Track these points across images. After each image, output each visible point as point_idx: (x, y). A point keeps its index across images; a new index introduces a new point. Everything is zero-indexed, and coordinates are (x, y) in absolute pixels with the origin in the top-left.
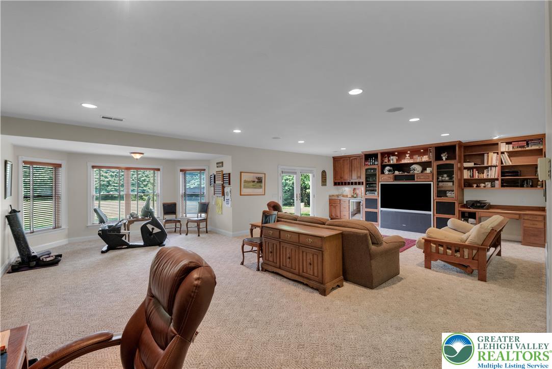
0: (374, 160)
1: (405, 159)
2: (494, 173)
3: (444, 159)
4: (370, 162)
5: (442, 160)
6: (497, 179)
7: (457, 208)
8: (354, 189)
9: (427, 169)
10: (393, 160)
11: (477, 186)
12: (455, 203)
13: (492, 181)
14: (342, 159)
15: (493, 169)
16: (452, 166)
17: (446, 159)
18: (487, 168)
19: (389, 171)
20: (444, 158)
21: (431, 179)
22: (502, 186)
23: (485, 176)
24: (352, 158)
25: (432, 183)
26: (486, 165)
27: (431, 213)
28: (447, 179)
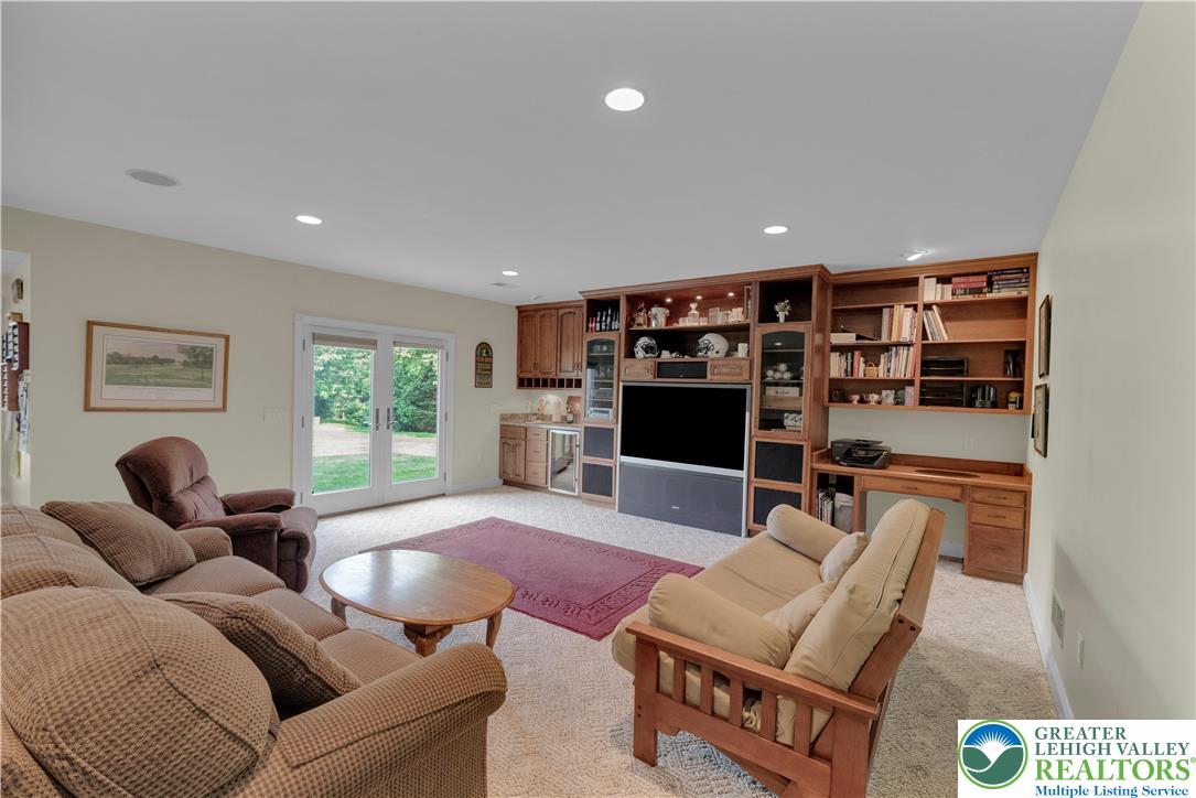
0: (612, 316)
1: (686, 316)
2: (902, 365)
3: (782, 320)
4: (601, 322)
5: (777, 320)
6: (911, 383)
7: (810, 464)
8: (571, 400)
9: (740, 345)
10: (659, 318)
11: (862, 401)
12: (802, 446)
13: (899, 385)
14: (539, 314)
15: (903, 352)
16: (798, 338)
17: (787, 319)
18: (886, 348)
19: (647, 349)
20: (781, 316)
21: (745, 376)
22: (923, 402)
23: (880, 372)
24: (561, 312)
25: (748, 387)
26: (884, 340)
27: (743, 474)
28: (787, 376)
